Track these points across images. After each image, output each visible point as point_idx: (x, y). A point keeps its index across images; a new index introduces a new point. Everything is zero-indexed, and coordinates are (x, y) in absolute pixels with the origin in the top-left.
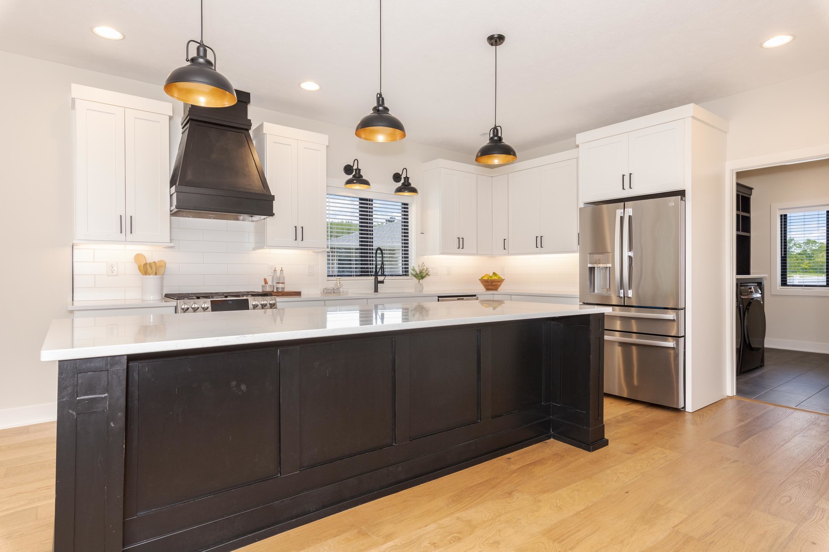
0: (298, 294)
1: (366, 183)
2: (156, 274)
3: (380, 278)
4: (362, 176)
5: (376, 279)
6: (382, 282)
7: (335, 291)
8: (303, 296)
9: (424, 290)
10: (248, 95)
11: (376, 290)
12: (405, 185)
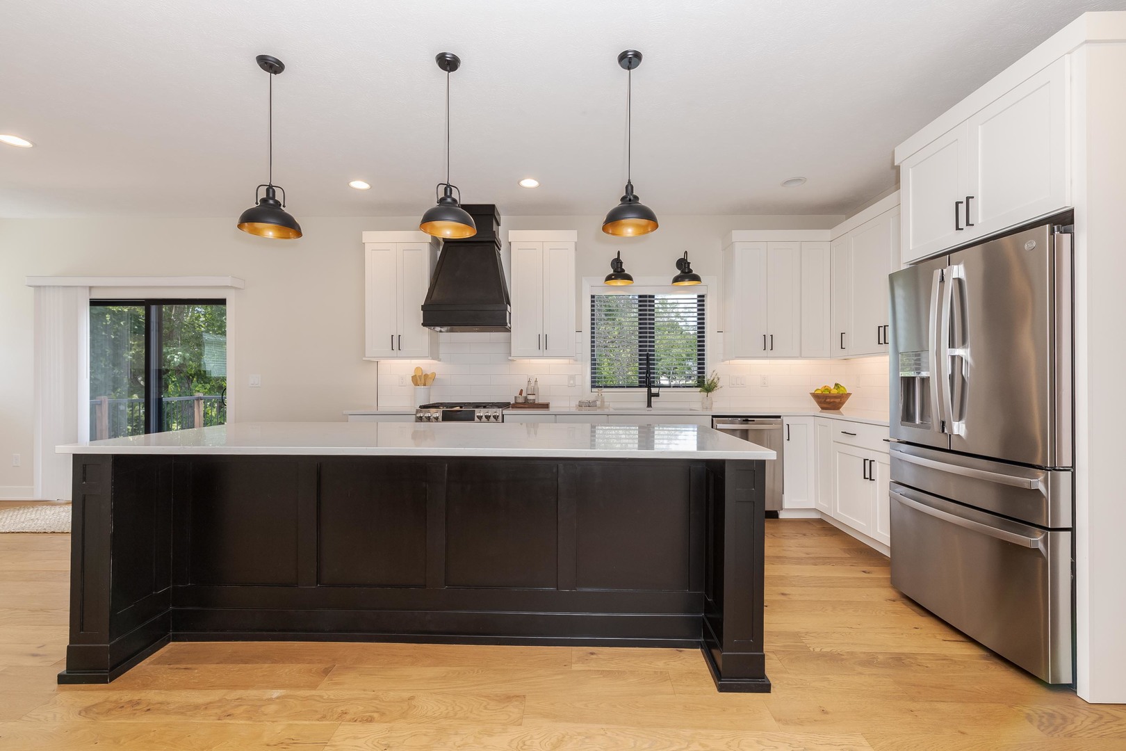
0: (546, 406)
1: (629, 278)
2: (425, 385)
3: (654, 390)
4: (623, 271)
5: (649, 391)
6: (657, 395)
7: (590, 405)
8: (552, 410)
9: (714, 406)
10: (492, 207)
11: (649, 405)
12: (685, 273)
